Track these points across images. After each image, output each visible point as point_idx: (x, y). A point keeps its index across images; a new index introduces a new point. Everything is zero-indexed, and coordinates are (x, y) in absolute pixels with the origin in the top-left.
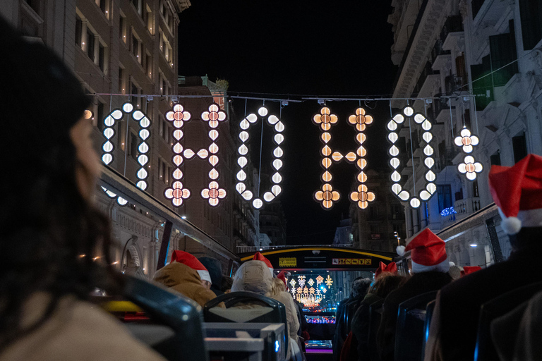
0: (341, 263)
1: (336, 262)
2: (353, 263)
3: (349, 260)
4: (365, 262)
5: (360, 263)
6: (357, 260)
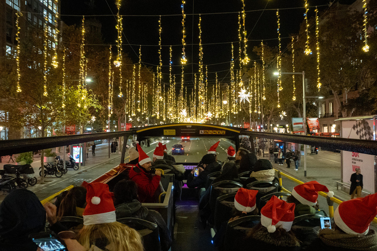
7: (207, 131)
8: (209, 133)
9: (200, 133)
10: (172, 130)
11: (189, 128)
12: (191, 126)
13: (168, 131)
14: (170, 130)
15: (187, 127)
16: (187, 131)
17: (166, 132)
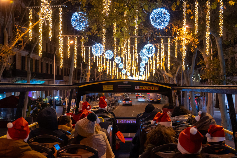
0: (140, 89)
1: (137, 88)
2: (148, 89)
3: (145, 87)
4: (155, 88)
5: (152, 89)
6: (150, 87)
7: (142, 87)
8: (144, 89)
9: (136, 89)
10: (110, 86)
11: (125, 84)
12: (127, 83)
13: (106, 86)
14: (108, 86)
15: (124, 83)
16: (124, 87)
17: (105, 88)
